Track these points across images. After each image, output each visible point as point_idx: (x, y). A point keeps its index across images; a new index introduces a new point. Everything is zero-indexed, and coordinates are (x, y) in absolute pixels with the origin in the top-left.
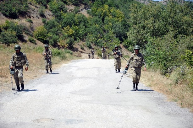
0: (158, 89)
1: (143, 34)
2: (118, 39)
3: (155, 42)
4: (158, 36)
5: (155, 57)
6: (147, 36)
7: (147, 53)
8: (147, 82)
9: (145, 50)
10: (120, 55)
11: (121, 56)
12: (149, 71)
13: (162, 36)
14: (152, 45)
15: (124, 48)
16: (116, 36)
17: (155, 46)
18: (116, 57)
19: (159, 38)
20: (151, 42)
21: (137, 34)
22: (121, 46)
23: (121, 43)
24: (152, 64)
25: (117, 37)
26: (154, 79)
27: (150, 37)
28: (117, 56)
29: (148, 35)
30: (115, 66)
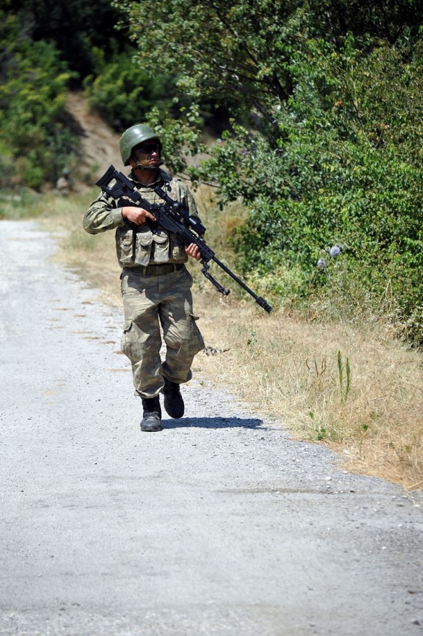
0: (388, 462)
1: (254, 19)
2: (49, 51)
3: (356, 86)
4: (374, 30)
5: (347, 204)
6: (285, 31)
7: (293, 171)
8: (300, 407)
9: (273, 145)
10: (184, 241)
11: (192, 248)
12: (310, 317)
13: (408, 29)
14: (327, 106)
15: (105, 131)
16: (30, 26)
17: (353, 115)
18: (141, 258)
19: (384, 54)
20: (320, 82)
21: (209, 18)
22: (79, 108)
23: (74, 86)
24: (336, 257)
25: (37, 35)
26: (355, 376)
27: (312, 44)
28: (151, 248)
29: (294, 21)
30: (128, 351)
